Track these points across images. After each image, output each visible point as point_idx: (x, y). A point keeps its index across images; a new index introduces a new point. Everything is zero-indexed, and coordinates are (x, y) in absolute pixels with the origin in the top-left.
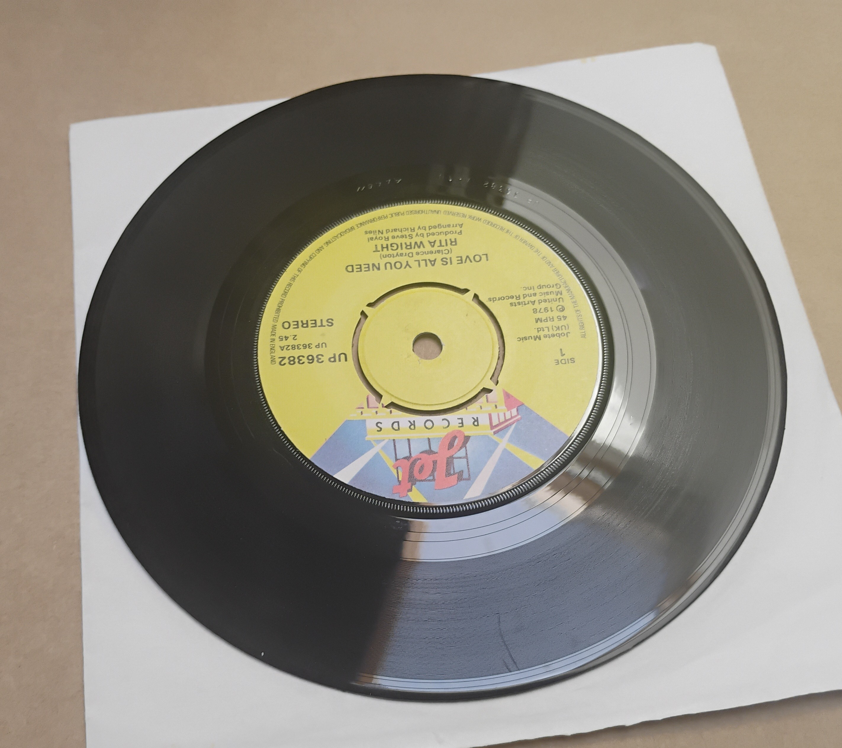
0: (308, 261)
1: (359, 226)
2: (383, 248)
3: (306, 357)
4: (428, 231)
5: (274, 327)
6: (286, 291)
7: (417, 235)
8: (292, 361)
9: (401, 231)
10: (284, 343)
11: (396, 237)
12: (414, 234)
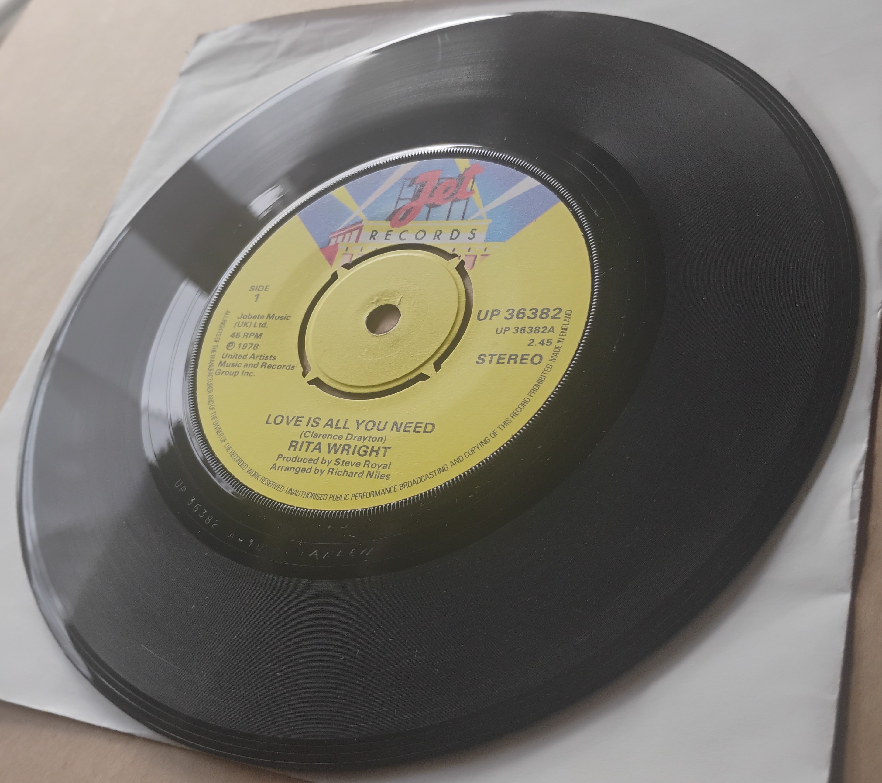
0: (478, 447)
1: (392, 489)
2: (377, 452)
3: (526, 317)
4: (314, 466)
5: (554, 358)
6: (522, 407)
7: (329, 463)
8: (545, 313)
9: (345, 472)
10: (546, 337)
11: (355, 465)
12: (332, 465)
